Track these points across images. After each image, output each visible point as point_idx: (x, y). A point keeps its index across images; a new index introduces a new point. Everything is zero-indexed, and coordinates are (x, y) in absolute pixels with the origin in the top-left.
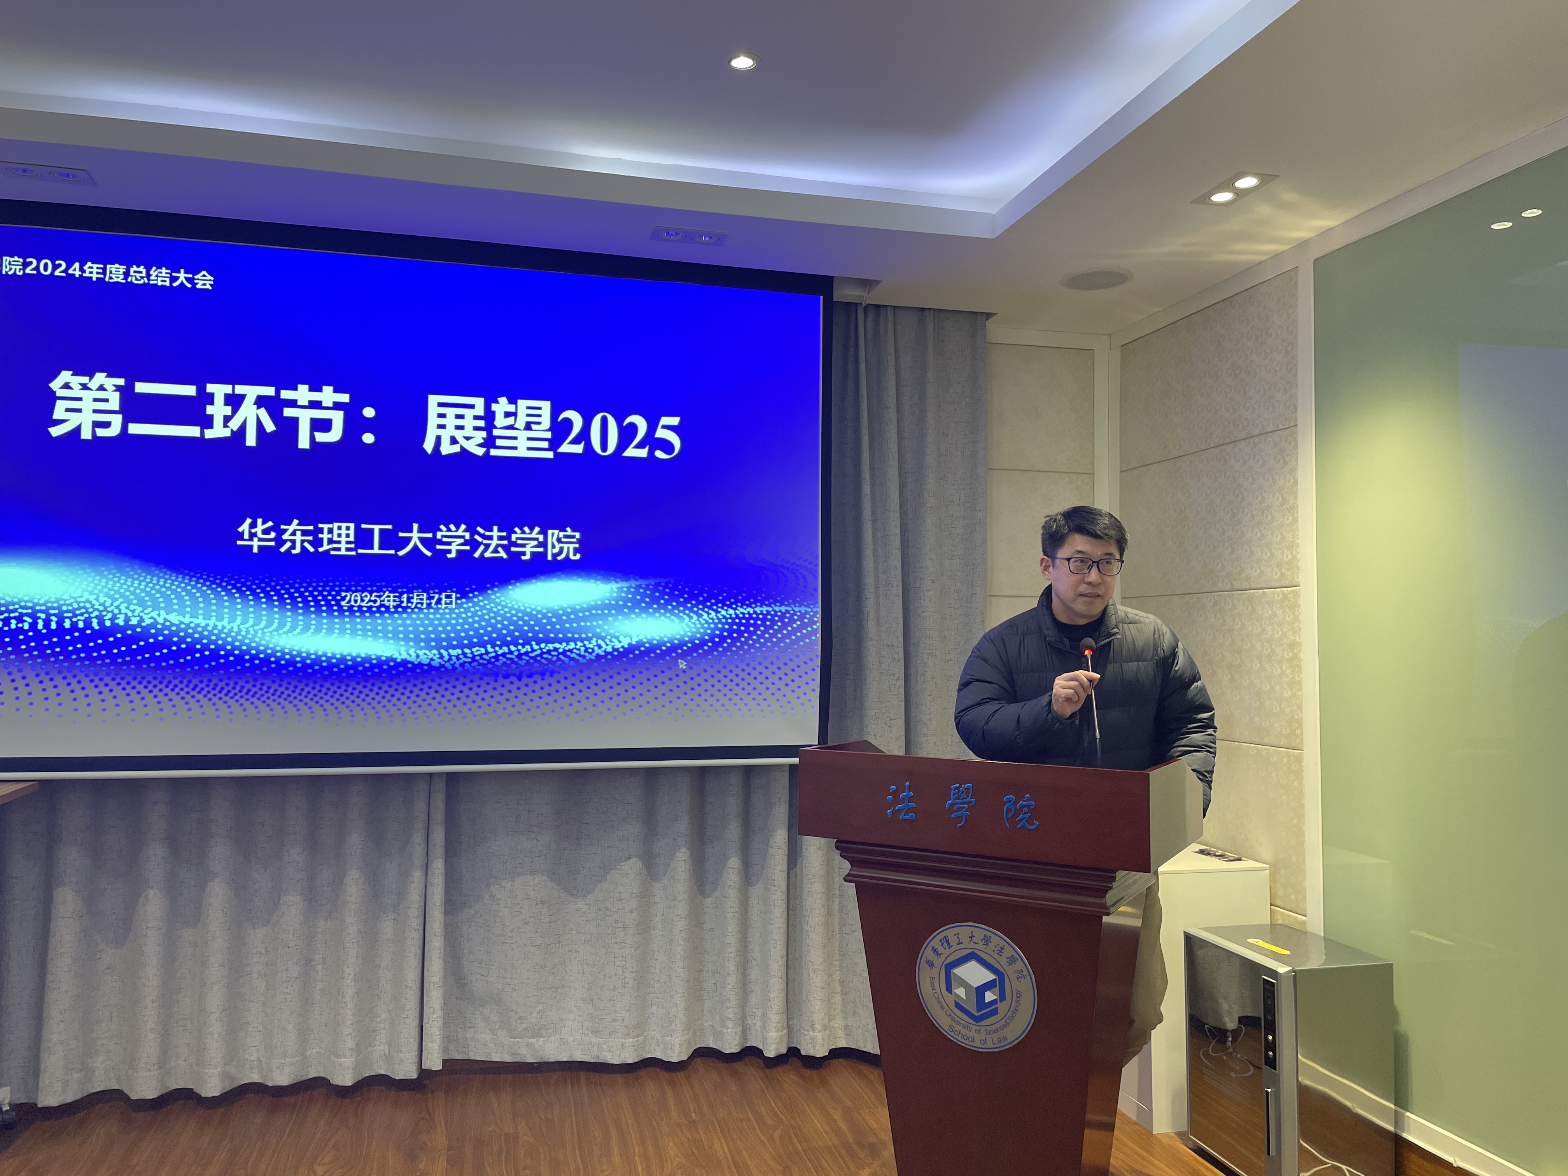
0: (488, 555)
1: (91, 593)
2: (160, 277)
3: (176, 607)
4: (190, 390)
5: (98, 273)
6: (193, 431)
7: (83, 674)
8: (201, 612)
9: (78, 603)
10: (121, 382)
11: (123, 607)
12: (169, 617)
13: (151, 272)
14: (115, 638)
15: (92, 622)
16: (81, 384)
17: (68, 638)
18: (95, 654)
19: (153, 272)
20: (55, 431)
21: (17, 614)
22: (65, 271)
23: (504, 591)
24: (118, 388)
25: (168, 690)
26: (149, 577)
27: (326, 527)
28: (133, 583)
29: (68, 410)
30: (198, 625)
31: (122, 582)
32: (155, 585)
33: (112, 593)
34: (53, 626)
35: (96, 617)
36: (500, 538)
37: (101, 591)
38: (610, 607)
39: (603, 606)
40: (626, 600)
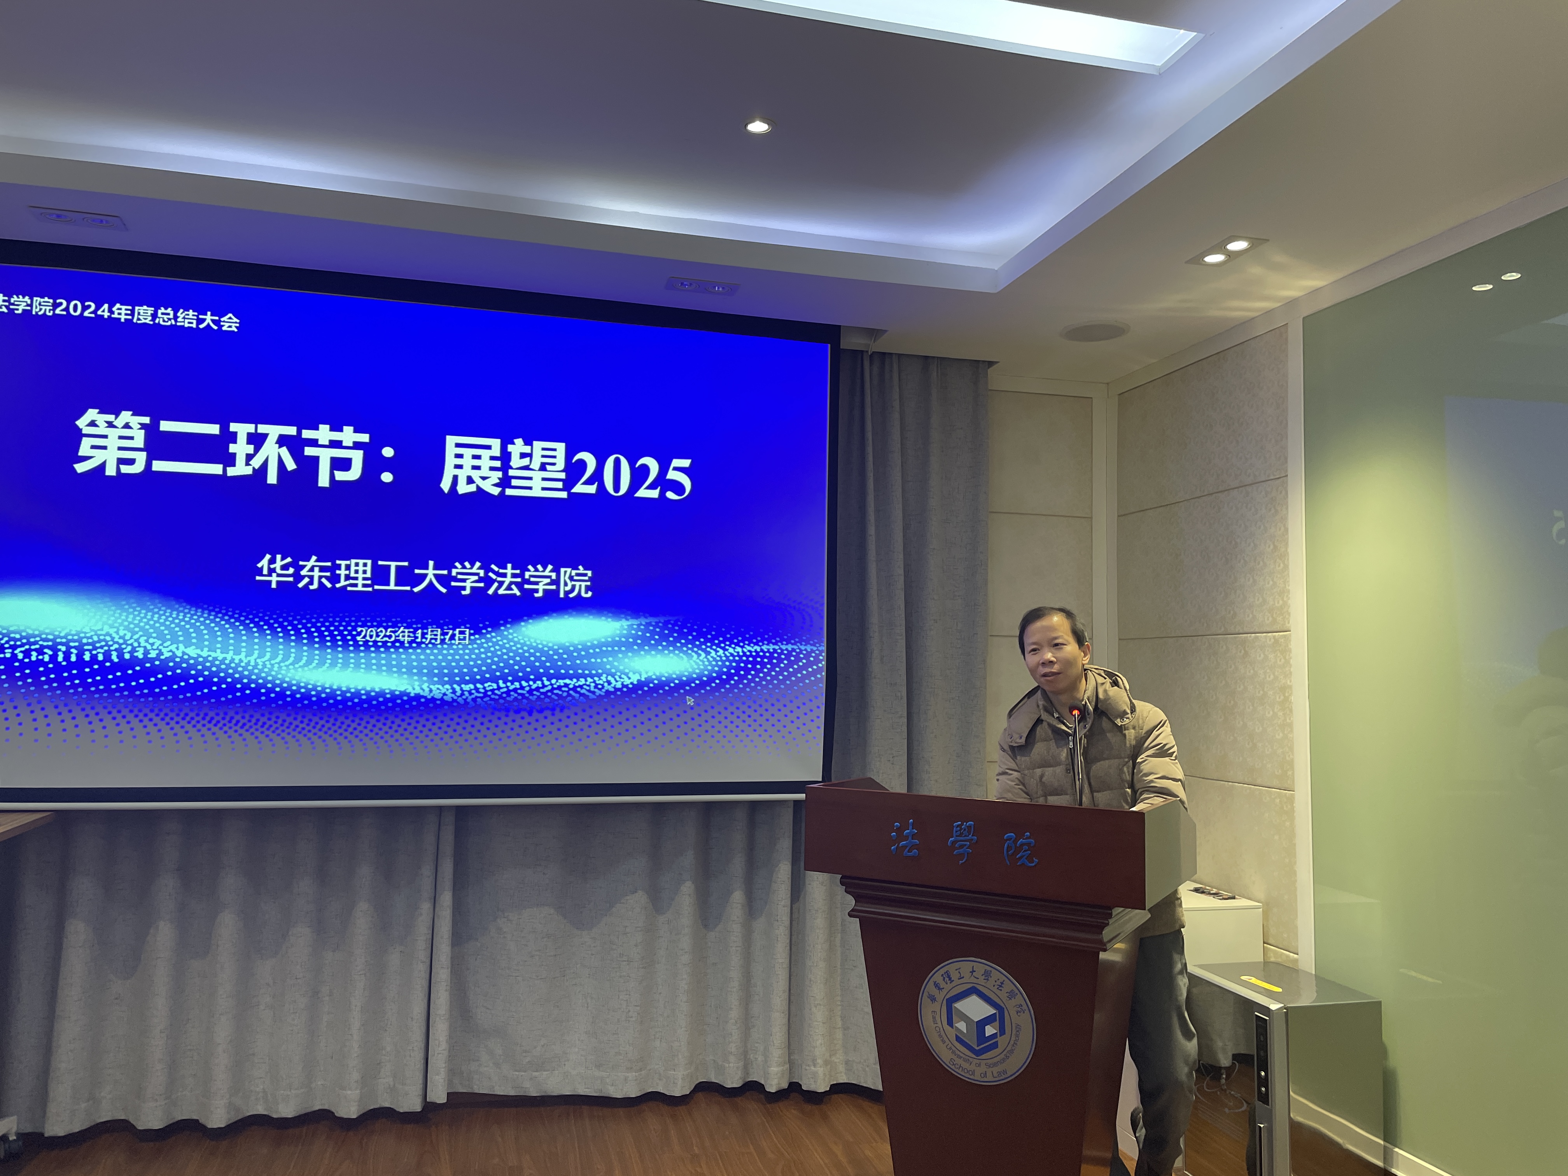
0: (501, 592)
1: (111, 627)
2: (187, 319)
3: (194, 641)
4: (213, 429)
5: (126, 314)
6: (215, 469)
7: (101, 706)
8: (219, 646)
9: (98, 636)
10: (146, 420)
11: (142, 640)
12: (188, 651)
13: (179, 314)
14: (134, 670)
15: (111, 655)
16: (107, 422)
17: (87, 670)
18: (114, 687)
19: (181, 314)
20: (81, 468)
21: (37, 646)
22: (95, 312)
23: (516, 627)
24: (143, 426)
25: (183, 723)
26: (169, 611)
27: (343, 563)
28: (153, 616)
29: (93, 447)
30: (215, 659)
31: (142, 615)
32: (174, 619)
33: (132, 626)
34: (73, 658)
35: (116, 650)
36: (514, 576)
37: (121, 624)
38: (620, 644)
39: (614, 644)
40: (636, 637)
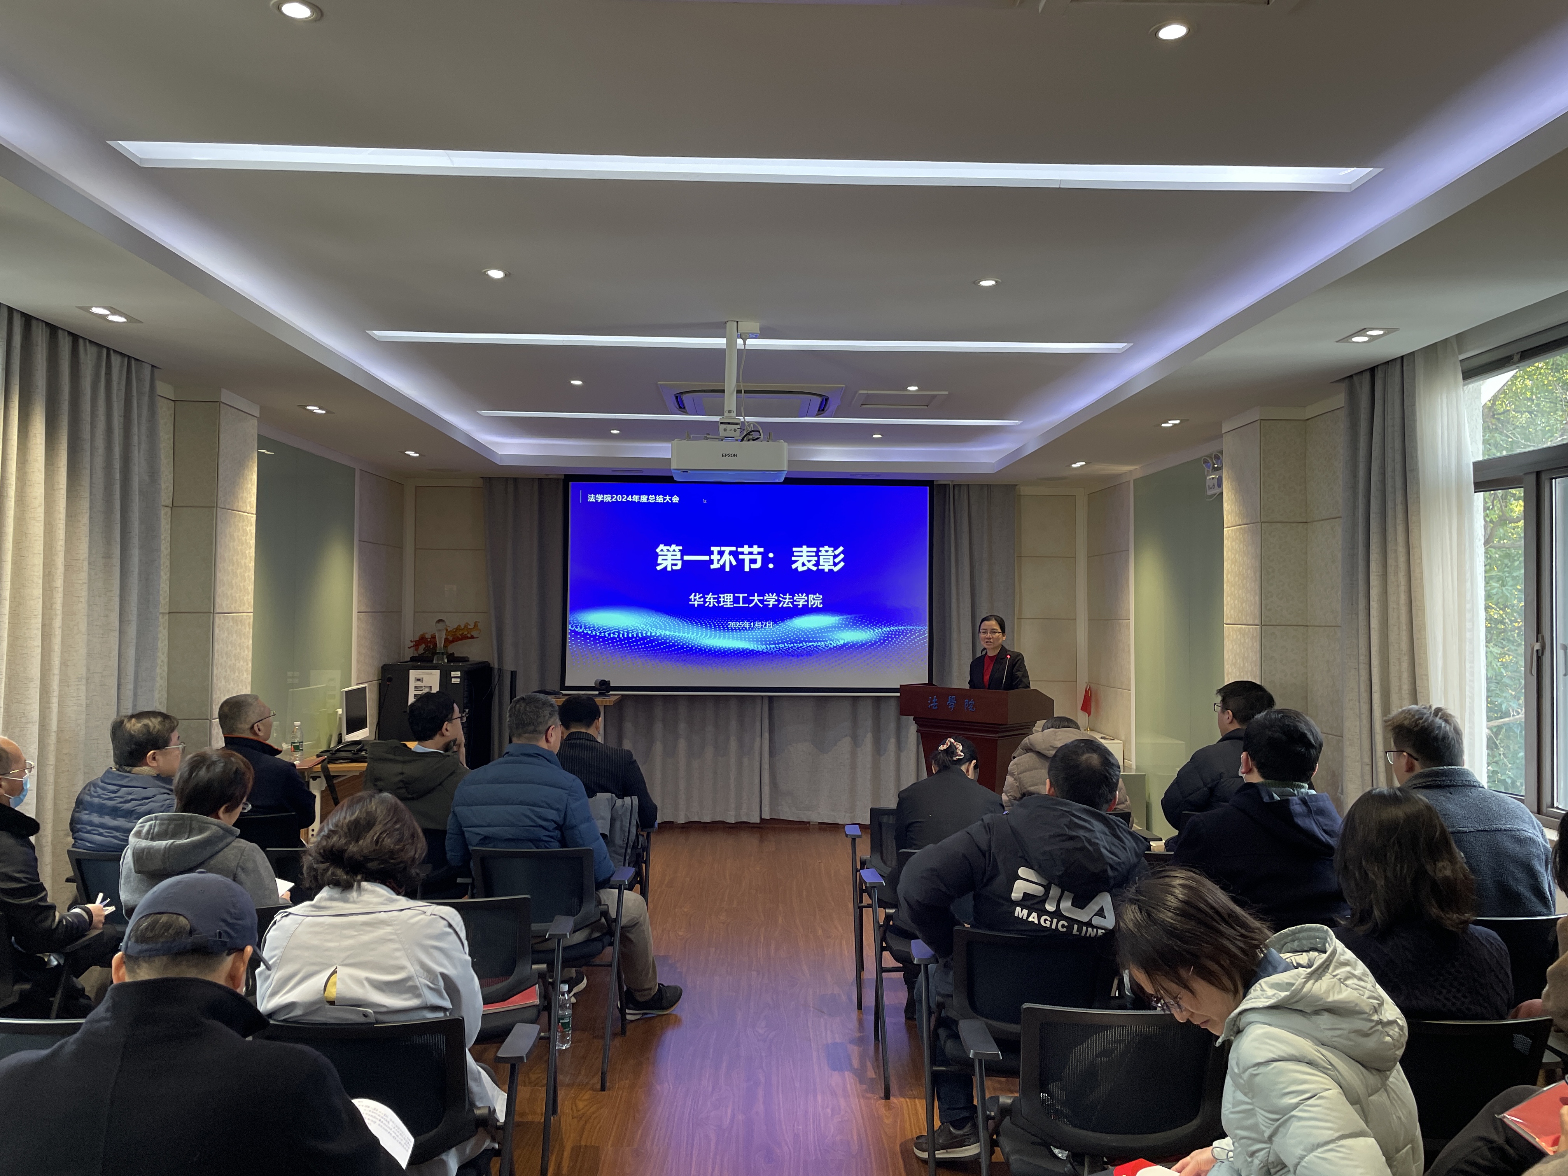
0: (785, 606)
1: (638, 623)
3: (668, 629)
8: (677, 630)
9: (634, 627)
11: (648, 629)
12: (666, 633)
14: (646, 641)
15: (639, 635)
17: (631, 640)
18: (640, 647)
19: (657, 497)
21: (613, 632)
22: (626, 499)
23: (791, 621)
26: (657, 617)
27: (722, 596)
28: (652, 619)
30: (676, 636)
31: (648, 619)
32: (661, 620)
33: (644, 623)
34: (626, 636)
36: (790, 599)
38: (835, 627)
39: (832, 627)
40: (842, 624)
